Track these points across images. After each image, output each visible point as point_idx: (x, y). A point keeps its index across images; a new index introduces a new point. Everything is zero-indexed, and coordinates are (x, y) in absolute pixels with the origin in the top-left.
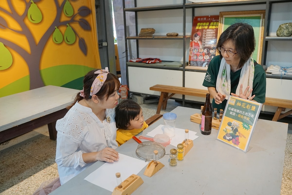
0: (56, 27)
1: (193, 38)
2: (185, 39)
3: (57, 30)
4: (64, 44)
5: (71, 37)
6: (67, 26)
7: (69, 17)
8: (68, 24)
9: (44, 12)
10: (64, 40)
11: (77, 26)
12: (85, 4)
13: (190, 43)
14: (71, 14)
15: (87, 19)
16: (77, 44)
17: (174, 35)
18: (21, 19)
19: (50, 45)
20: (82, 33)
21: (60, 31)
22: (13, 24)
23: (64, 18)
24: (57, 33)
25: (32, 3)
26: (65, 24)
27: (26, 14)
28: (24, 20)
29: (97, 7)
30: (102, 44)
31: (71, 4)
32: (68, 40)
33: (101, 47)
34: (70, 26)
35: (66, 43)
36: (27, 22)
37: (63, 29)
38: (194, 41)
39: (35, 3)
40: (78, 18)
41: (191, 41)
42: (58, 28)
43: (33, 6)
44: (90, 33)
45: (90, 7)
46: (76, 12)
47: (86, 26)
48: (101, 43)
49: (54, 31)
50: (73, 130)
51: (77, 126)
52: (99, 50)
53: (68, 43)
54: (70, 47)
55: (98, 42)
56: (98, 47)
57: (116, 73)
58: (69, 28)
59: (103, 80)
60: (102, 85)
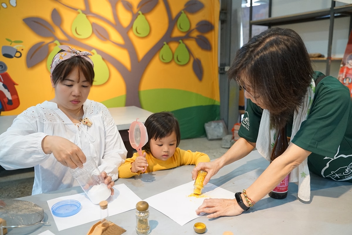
0: (165, 43)
1: (346, 61)
2: (330, 61)
3: (166, 47)
4: (173, 64)
5: (184, 56)
6: (180, 43)
7: (183, 32)
8: (181, 41)
9: (153, 25)
10: (174, 59)
11: (192, 44)
12: (207, 18)
13: (340, 69)
14: (186, 29)
15: (208, 36)
16: (190, 65)
17: (314, 56)
18: (124, 32)
19: (156, 64)
20: (198, 53)
21: (170, 48)
22: (115, 36)
23: (176, 33)
24: (165, 50)
25: (139, 14)
26: (177, 40)
27: (131, 26)
28: (127, 33)
29: (223, 22)
30: (224, 69)
31: (187, 17)
32: (179, 60)
33: (222, 72)
34: (183, 43)
35: (176, 63)
36: (132, 35)
37: (174, 45)
38: (346, 66)
39: (143, 14)
40: (195, 34)
41: (342, 65)
42: (167, 44)
43: (141, 17)
44: (208, 53)
45: (213, 22)
46: (194, 26)
47: (205, 45)
48: (222, 67)
49: (162, 47)
52: (219, 75)
53: (178, 63)
54: (181, 68)
55: (219, 66)
56: (219, 71)
57: (238, 108)
58: (182, 45)
59: (63, 58)
60: (58, 63)
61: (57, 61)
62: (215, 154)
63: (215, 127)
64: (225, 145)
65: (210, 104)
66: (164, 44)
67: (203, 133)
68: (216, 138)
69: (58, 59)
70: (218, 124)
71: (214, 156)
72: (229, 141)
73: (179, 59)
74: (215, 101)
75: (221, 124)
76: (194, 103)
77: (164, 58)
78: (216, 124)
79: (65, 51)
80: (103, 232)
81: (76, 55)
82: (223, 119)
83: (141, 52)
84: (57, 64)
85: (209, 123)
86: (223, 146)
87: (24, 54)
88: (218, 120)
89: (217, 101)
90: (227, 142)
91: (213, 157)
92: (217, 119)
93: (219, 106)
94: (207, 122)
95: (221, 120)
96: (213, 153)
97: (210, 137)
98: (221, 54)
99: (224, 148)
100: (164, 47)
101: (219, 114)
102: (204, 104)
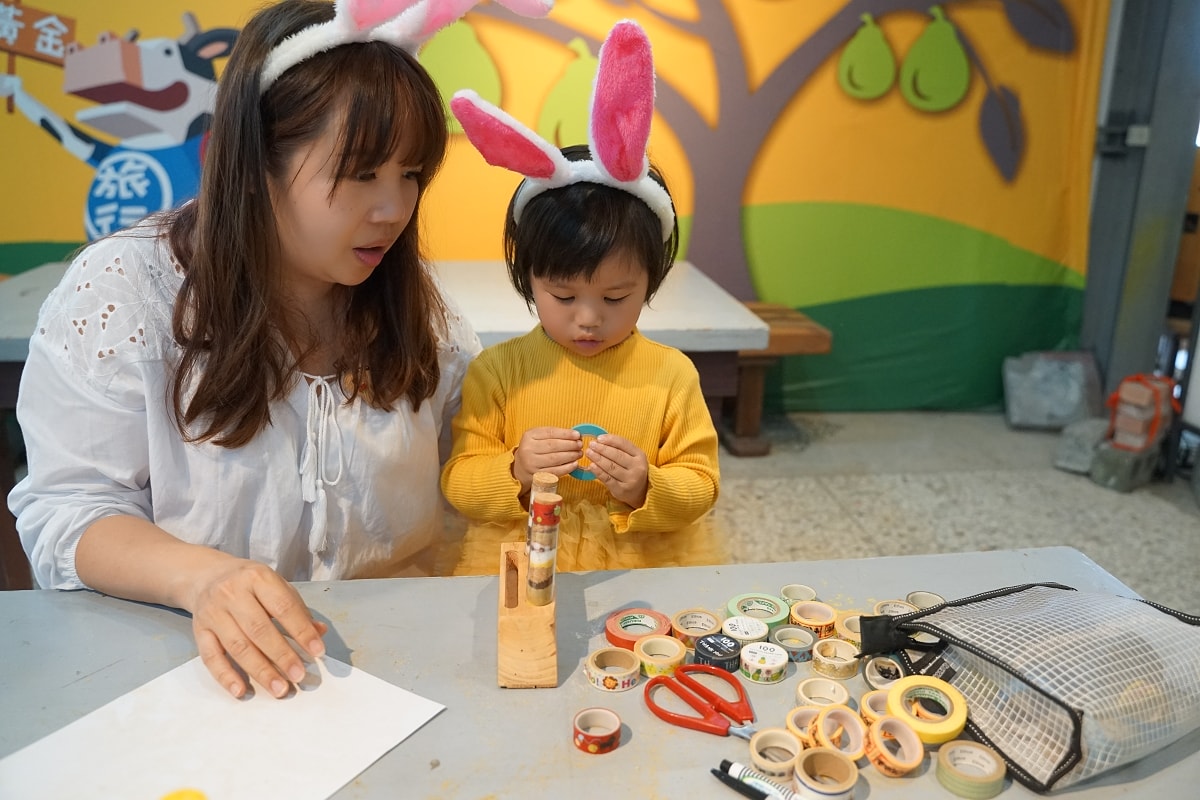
0: (867, 17)
4: (894, 105)
5: (946, 74)
6: (932, 18)
8: (936, 11)
10: (901, 85)
11: (985, 25)
16: (970, 116)
19: (821, 99)
21: (888, 40)
24: (866, 49)
30: (1124, 135)
32: (923, 89)
33: (1115, 148)
34: (947, 18)
35: (906, 102)
37: (904, 29)
42: (877, 20)
44: (1059, 67)
47: (1048, 29)
48: (1117, 129)
49: (853, 34)
50: (80, 325)
51: (111, 308)
52: (1096, 164)
53: (914, 99)
54: (927, 125)
55: (1102, 120)
56: (1097, 147)
57: (1164, 309)
58: (942, 29)
62: (1013, 491)
63: (1046, 379)
64: (1069, 459)
65: (1043, 279)
66: (863, 24)
67: (991, 396)
68: (1043, 421)
70: (1062, 369)
71: (1008, 498)
72: (1089, 446)
73: (922, 87)
74: (1064, 270)
75: (1077, 369)
76: (968, 271)
77: (857, 79)
78: (1055, 365)
82: (1094, 350)
83: (765, 54)
85: (1026, 357)
86: (1061, 463)
88: (1067, 349)
89: (1076, 270)
90: (1080, 447)
91: (1001, 501)
92: (1064, 343)
93: (1080, 294)
94: (1017, 354)
95: (1081, 349)
96: (1006, 485)
97: (1016, 414)
98: (1119, 70)
99: (1065, 470)
100: (863, 33)
101: (1077, 328)
102: (1013, 278)
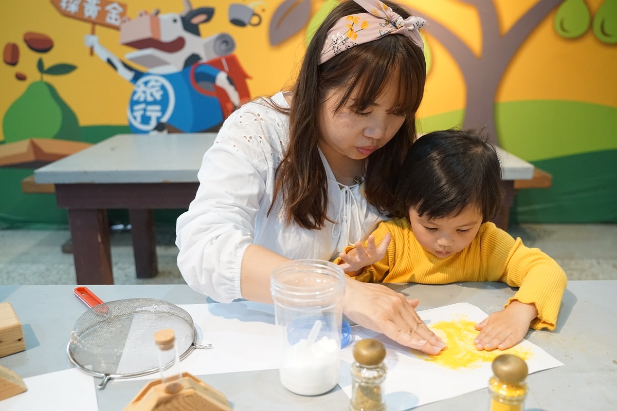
53: (603, 38)
54: (609, 52)
59: (356, 36)
60: (343, 48)
61: (339, 42)
69: (344, 38)
73: (607, 30)
77: (566, 27)
79: (366, 11)
80: (158, 406)
81: (394, 31)
84: (339, 52)
87: (266, 18)
